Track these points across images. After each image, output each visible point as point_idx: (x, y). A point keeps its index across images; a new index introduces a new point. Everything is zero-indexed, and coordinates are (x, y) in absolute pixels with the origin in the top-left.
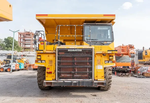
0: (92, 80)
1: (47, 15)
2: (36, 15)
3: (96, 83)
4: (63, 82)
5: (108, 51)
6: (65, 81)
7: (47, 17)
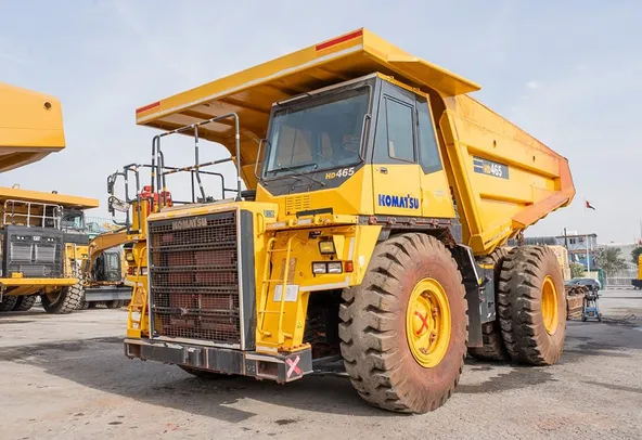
0: (238, 346)
1: (158, 104)
2: (138, 111)
3: (250, 362)
4: (162, 345)
5: (299, 214)
6: (170, 345)
7: (158, 110)
